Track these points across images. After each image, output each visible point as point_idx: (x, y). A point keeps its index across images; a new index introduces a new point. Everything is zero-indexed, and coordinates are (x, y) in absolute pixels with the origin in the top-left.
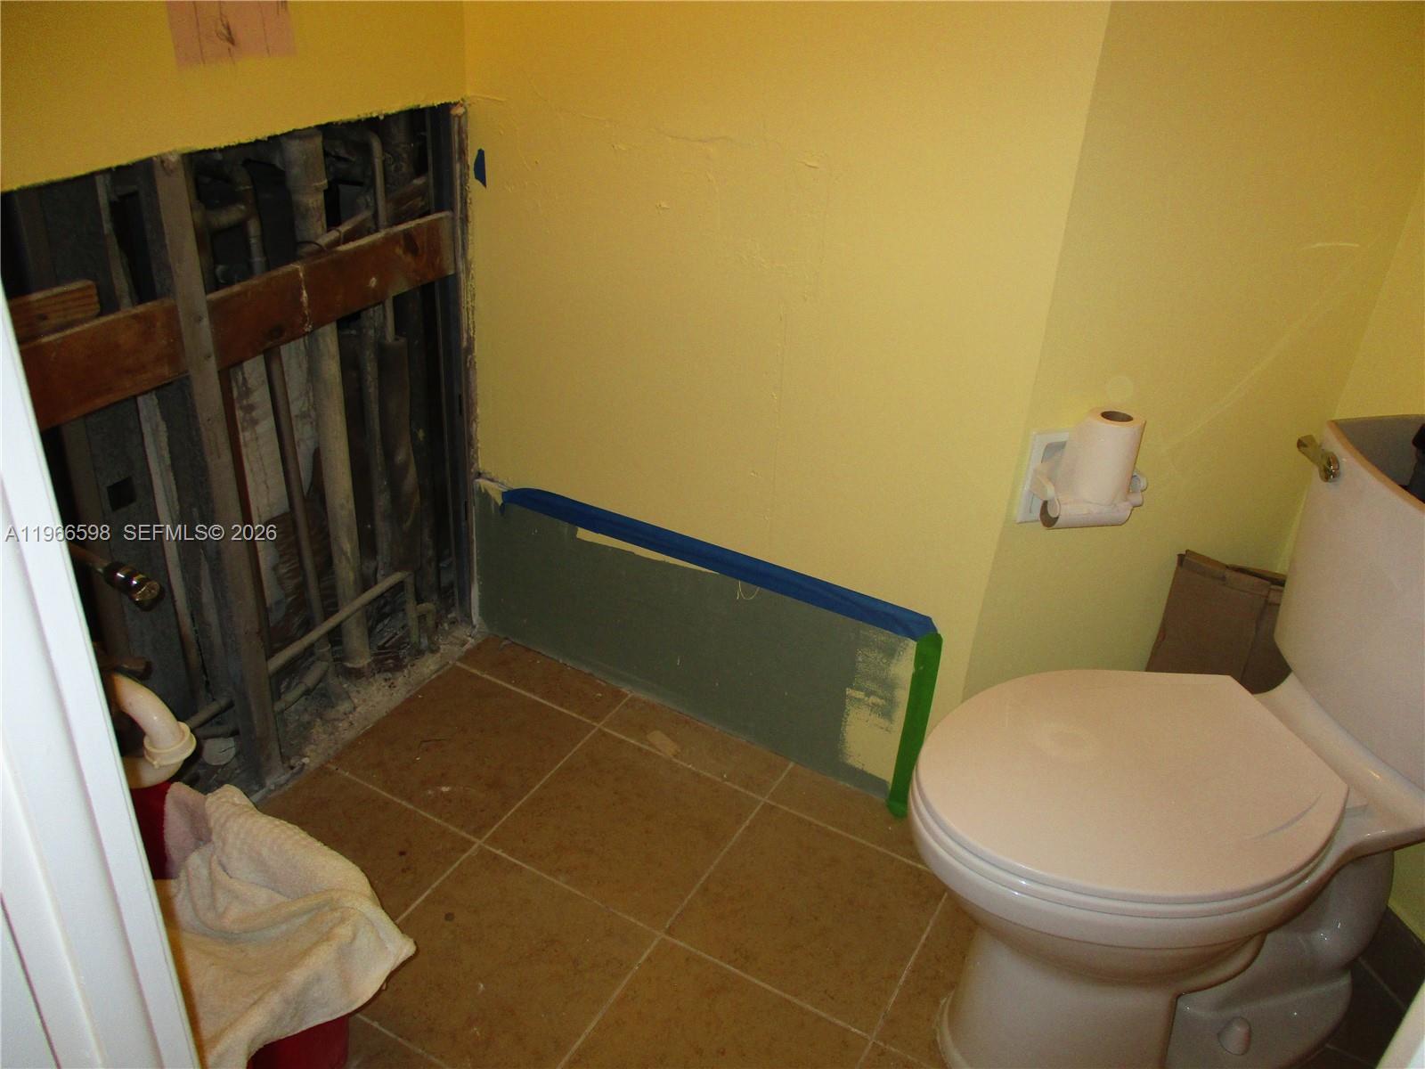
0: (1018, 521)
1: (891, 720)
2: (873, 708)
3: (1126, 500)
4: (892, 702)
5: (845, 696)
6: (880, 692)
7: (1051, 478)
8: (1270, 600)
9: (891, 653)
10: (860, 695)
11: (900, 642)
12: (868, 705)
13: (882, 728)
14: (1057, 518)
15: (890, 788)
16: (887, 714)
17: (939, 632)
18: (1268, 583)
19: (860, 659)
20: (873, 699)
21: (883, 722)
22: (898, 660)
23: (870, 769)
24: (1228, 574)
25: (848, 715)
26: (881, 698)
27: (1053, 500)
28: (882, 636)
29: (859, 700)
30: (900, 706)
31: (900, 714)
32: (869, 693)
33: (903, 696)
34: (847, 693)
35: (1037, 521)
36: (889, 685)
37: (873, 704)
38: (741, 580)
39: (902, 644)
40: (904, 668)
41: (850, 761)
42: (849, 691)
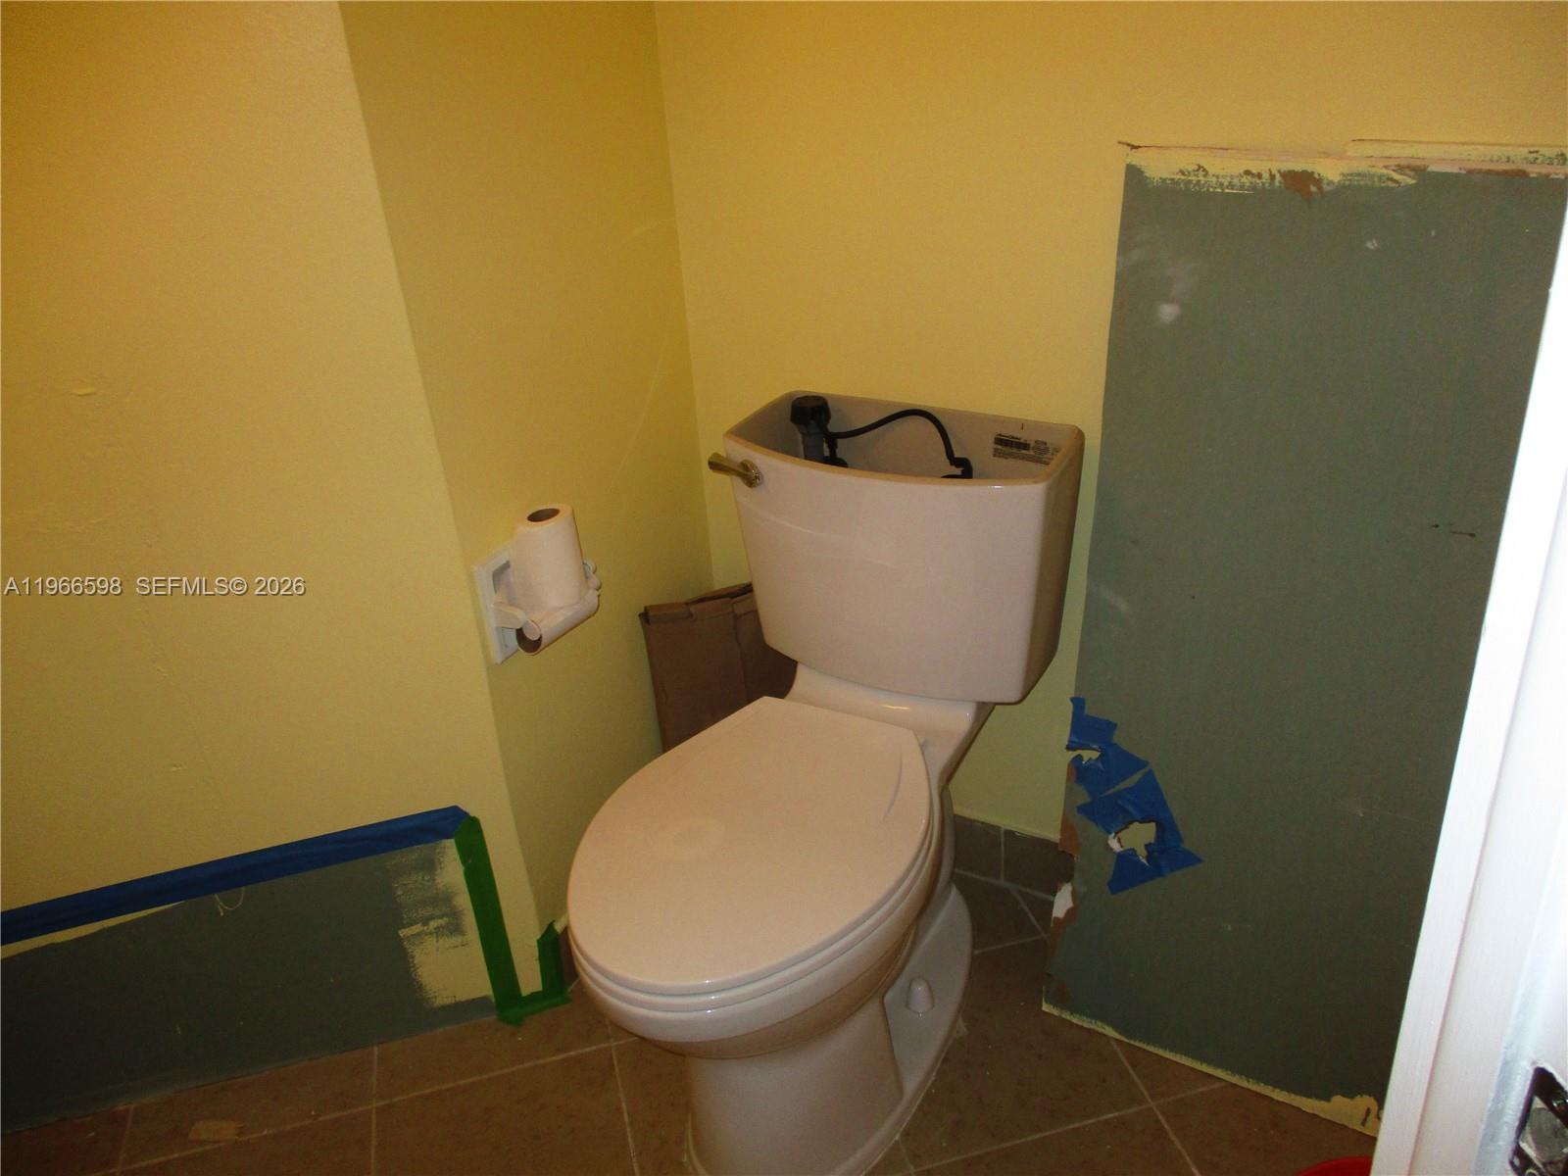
0: (499, 662)
1: (462, 933)
2: (437, 933)
3: (589, 588)
4: (455, 915)
5: (401, 940)
6: (437, 912)
7: (512, 602)
8: (738, 612)
9: (430, 866)
10: (417, 928)
11: (435, 849)
12: (431, 933)
13: (457, 947)
14: (541, 637)
15: (493, 1000)
16: (455, 929)
17: (472, 815)
18: (728, 599)
19: (399, 893)
20: (433, 924)
21: (457, 940)
22: (441, 868)
23: (463, 996)
24: (692, 609)
25: (413, 957)
26: (441, 917)
27: (526, 623)
28: (412, 855)
29: (418, 934)
30: (465, 912)
31: (470, 920)
32: (426, 921)
33: (464, 901)
34: (402, 935)
35: (517, 651)
36: (445, 900)
37: (435, 929)
38: (218, 890)
39: (438, 851)
40: (451, 871)
41: (439, 1002)
42: (403, 933)
